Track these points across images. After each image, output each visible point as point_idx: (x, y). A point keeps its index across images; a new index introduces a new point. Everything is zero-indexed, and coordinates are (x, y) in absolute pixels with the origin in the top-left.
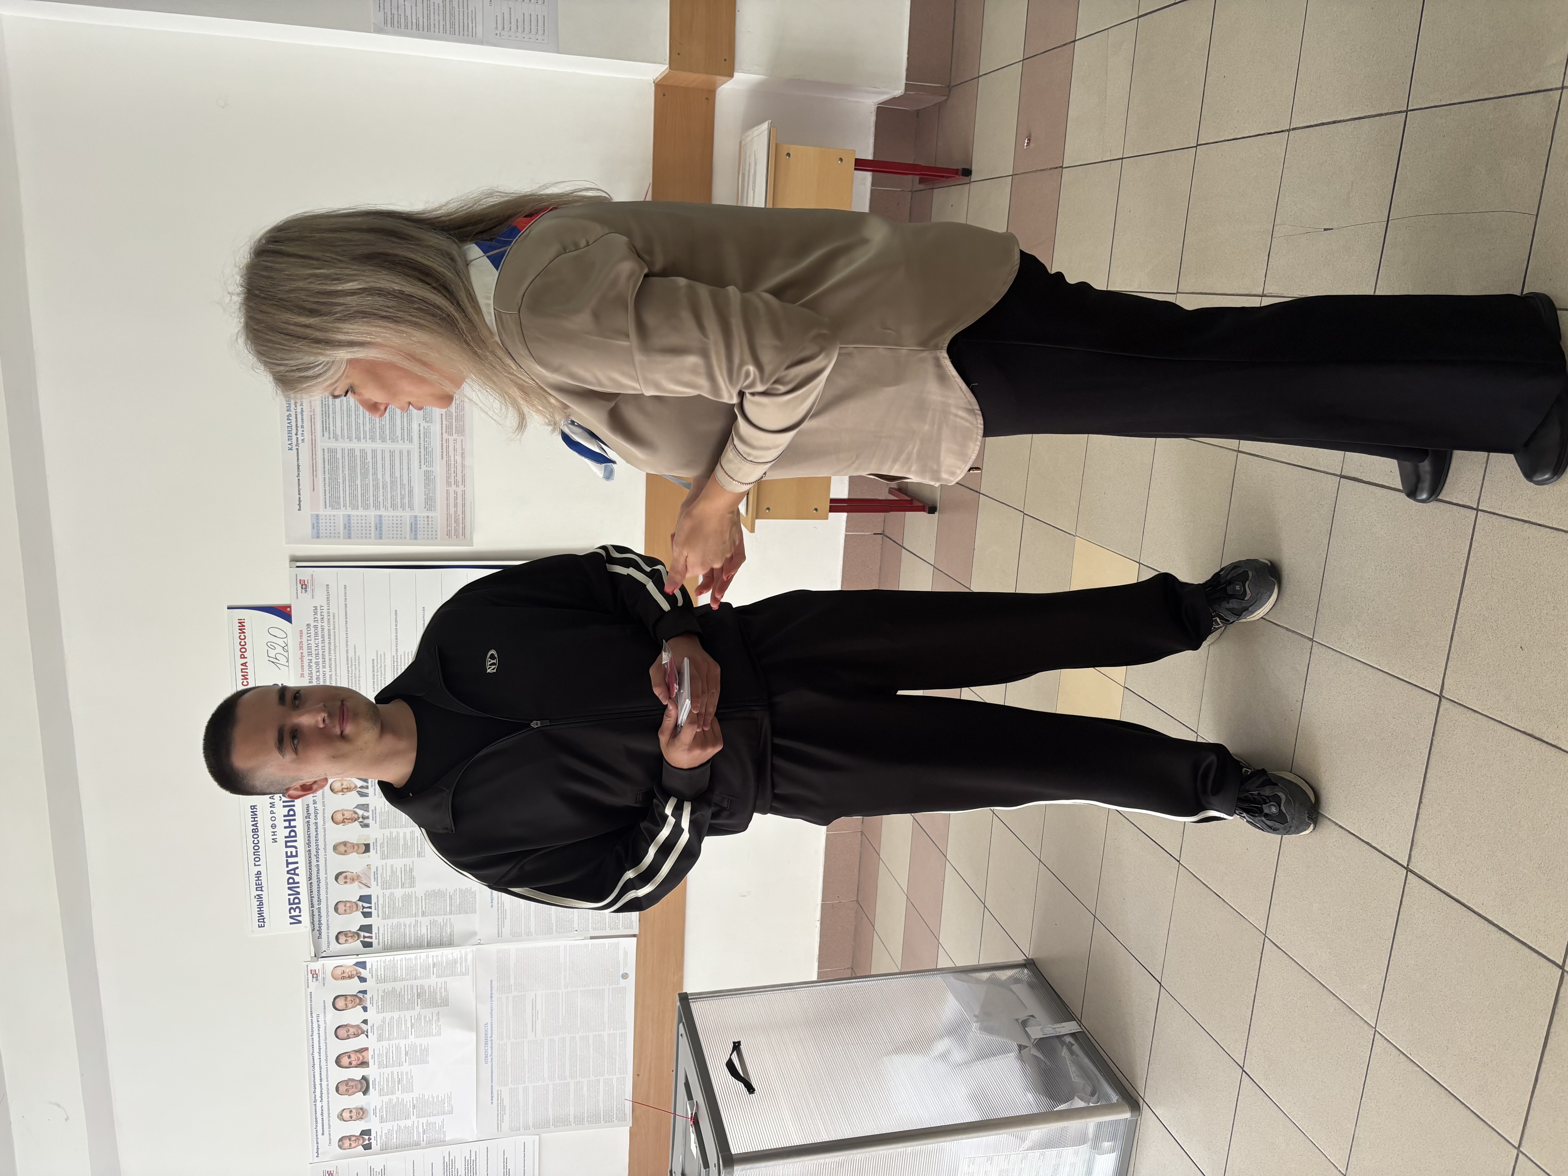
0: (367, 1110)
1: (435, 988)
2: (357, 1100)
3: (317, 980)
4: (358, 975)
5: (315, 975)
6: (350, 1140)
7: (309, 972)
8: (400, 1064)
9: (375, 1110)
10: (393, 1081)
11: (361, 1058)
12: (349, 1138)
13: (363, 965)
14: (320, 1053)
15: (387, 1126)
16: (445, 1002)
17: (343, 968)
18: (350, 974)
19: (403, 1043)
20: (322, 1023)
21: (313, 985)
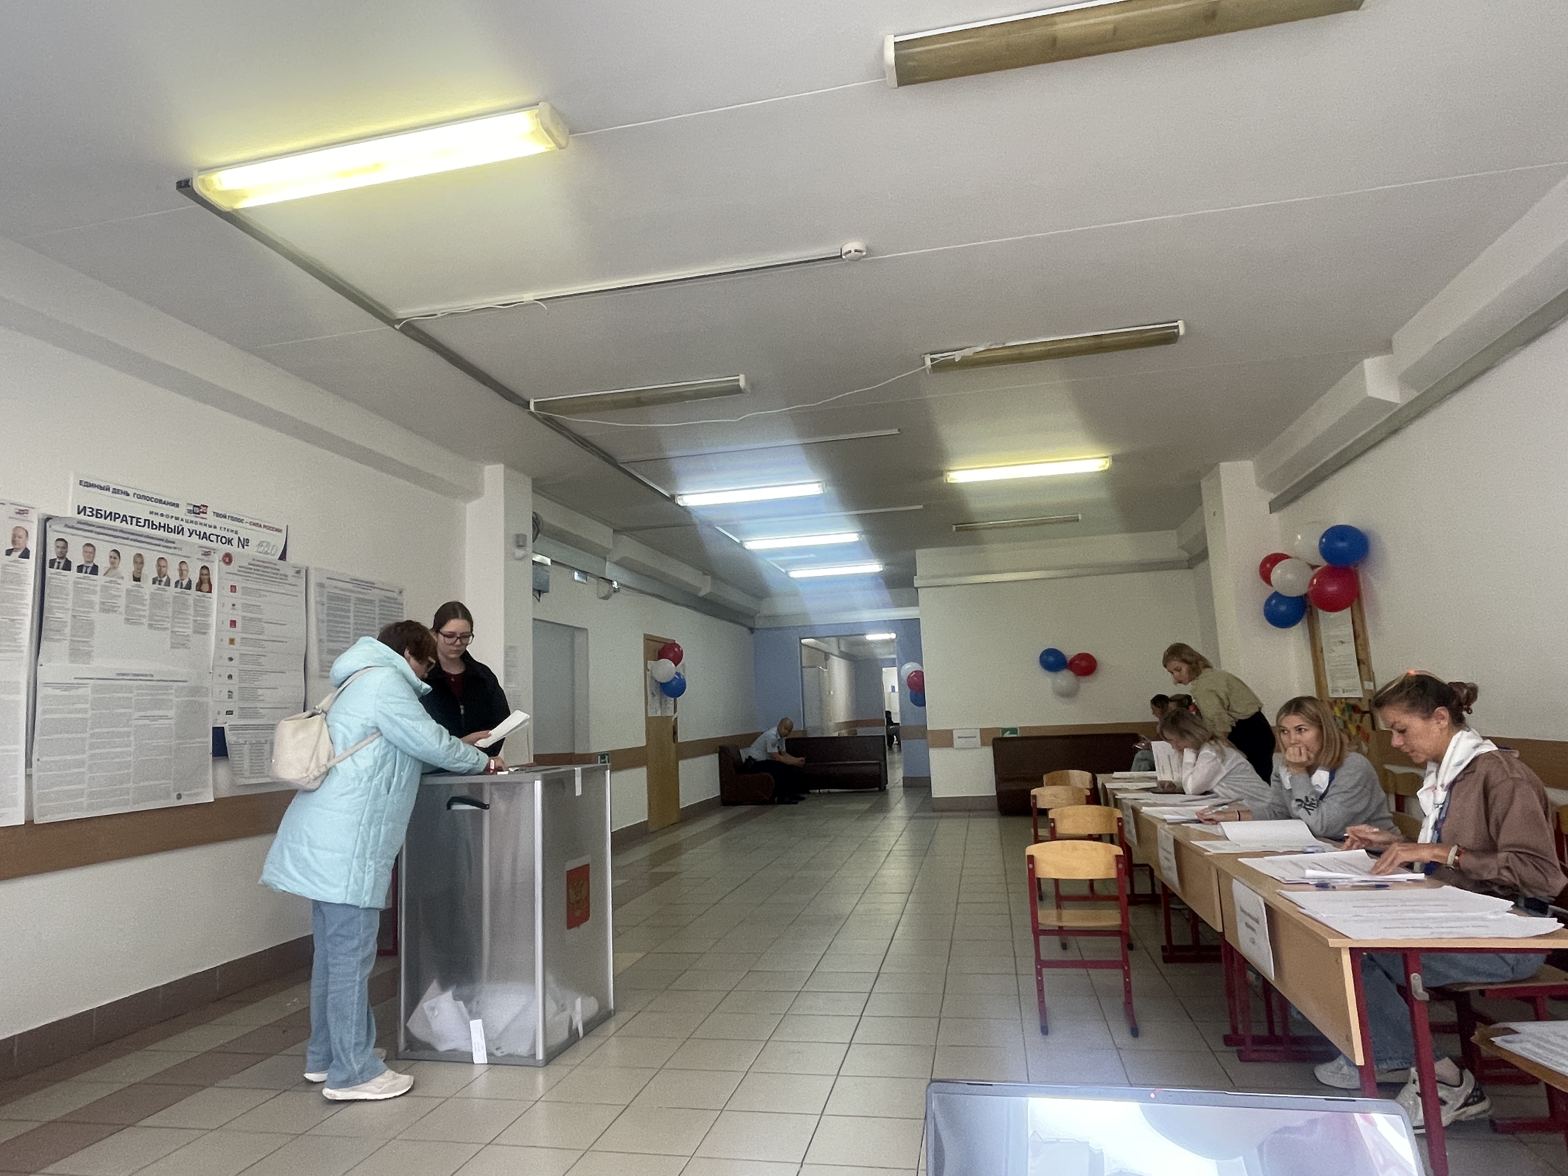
5: (23, 512)
18: (18, 543)
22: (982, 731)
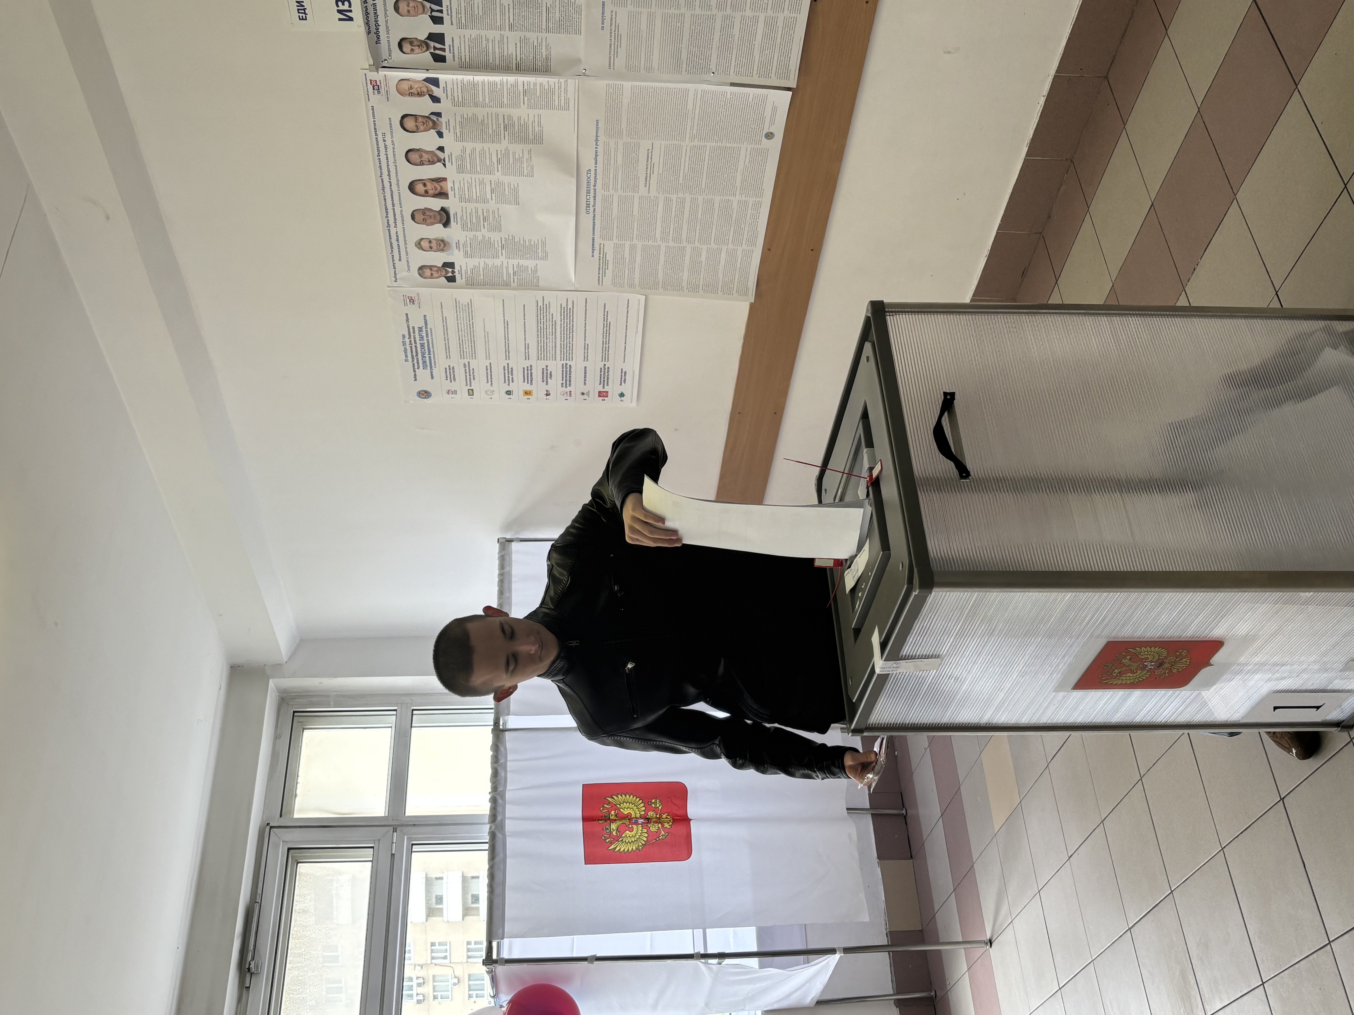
0: (448, 243)
1: (526, 120)
2: (436, 231)
3: (379, 92)
4: (430, 93)
5: (376, 87)
6: (431, 270)
7: (369, 82)
8: (485, 201)
9: (458, 244)
10: (478, 217)
11: (439, 188)
12: (431, 267)
13: (435, 82)
14: (389, 175)
15: (473, 262)
16: (538, 139)
17: (411, 83)
18: (419, 90)
19: (487, 178)
20: (389, 143)
21: (374, 98)
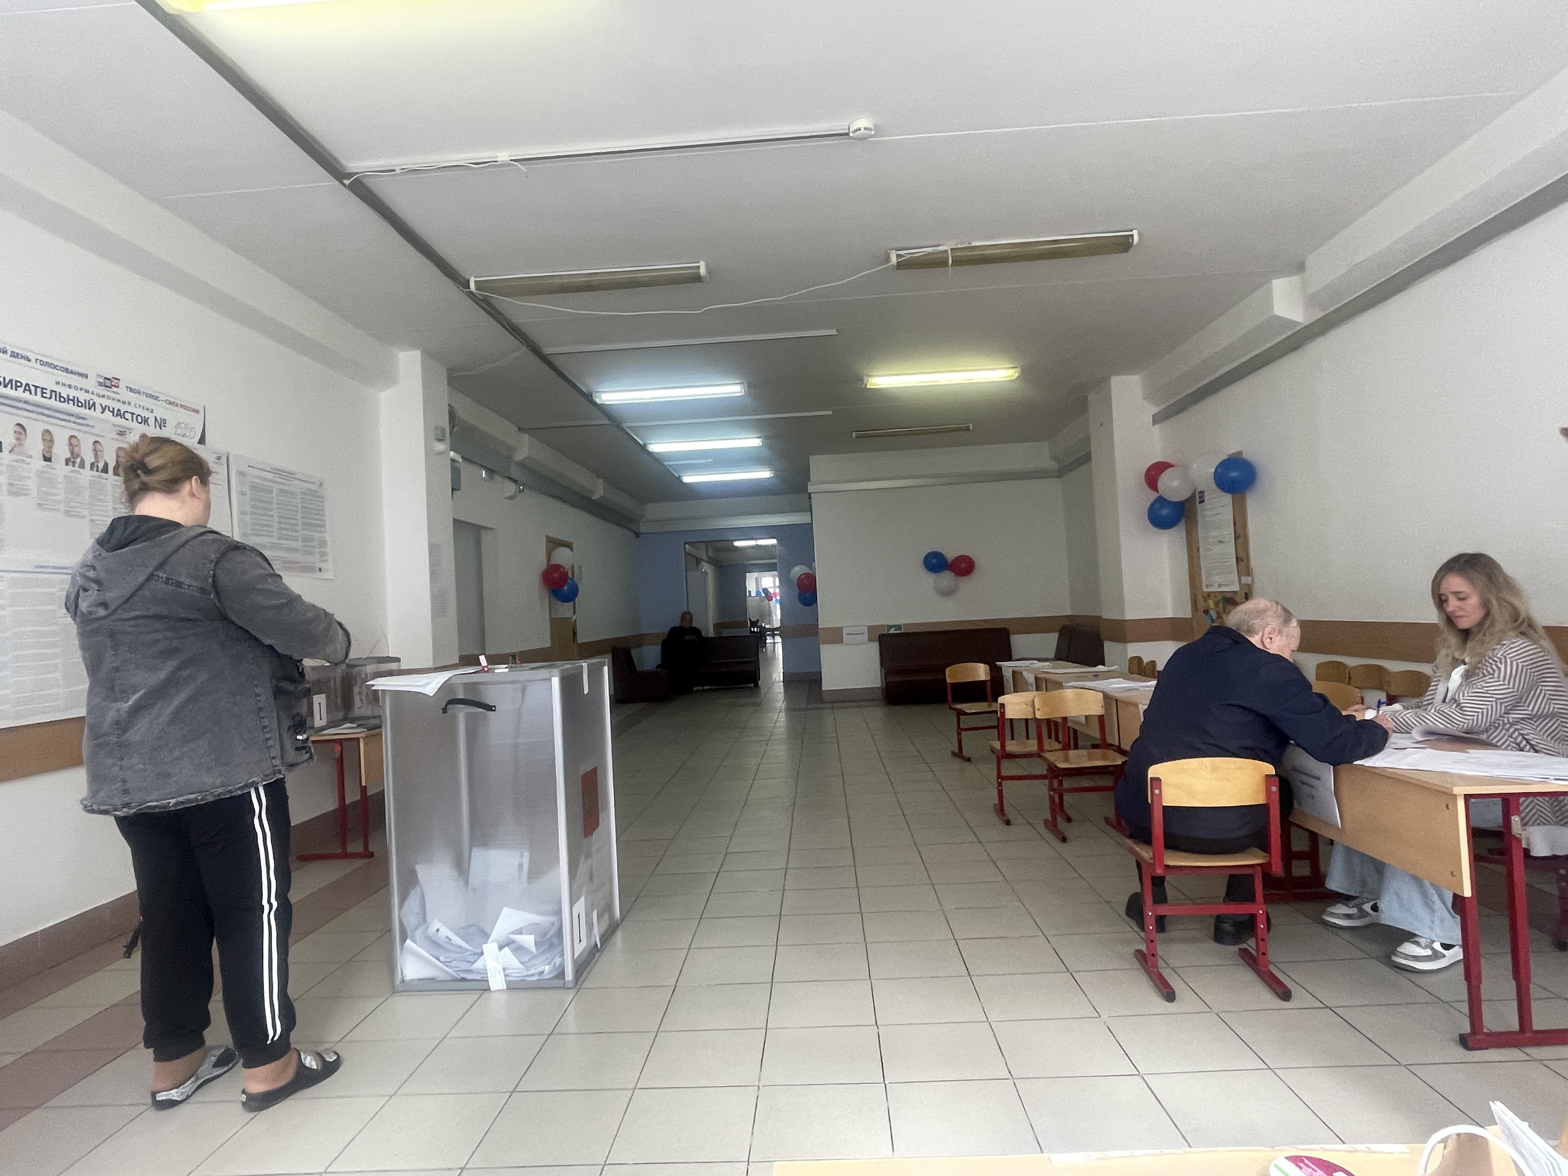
22: (869, 627)
